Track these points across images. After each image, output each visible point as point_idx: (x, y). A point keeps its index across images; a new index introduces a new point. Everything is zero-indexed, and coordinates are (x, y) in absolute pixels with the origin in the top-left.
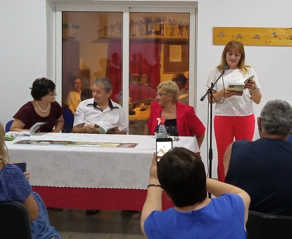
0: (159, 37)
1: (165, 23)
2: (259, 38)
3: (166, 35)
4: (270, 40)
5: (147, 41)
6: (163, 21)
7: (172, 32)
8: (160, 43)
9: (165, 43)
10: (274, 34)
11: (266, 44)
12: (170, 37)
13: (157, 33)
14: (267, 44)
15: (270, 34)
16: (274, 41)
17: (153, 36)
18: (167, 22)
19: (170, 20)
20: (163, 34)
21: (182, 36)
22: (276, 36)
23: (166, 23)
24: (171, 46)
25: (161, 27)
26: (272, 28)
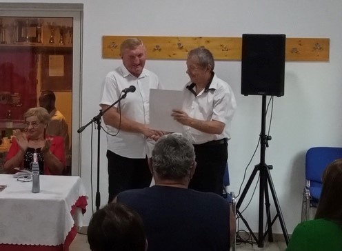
1: (42, 27)
3: (44, 41)
4: (175, 53)
5: (20, 50)
7: (52, 39)
8: (37, 53)
10: (179, 44)
12: (50, 45)
13: (34, 40)
14: (171, 57)
15: (175, 45)
16: (180, 53)
17: (28, 44)
19: (49, 24)
20: (40, 42)
21: (64, 44)
22: (181, 48)
24: (50, 56)
25: (38, 32)
26: (177, 38)
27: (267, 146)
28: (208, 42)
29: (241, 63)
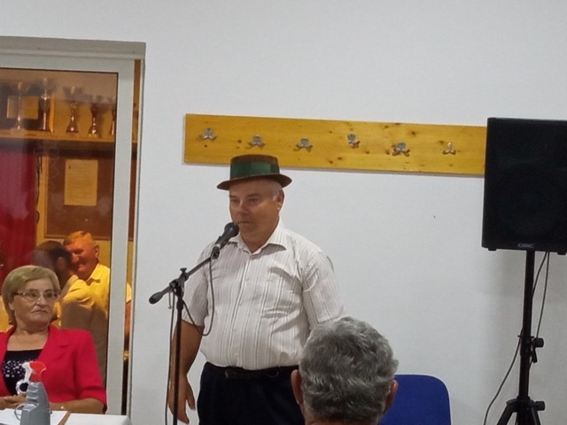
0: (38, 135)
1: (53, 97)
2: (309, 148)
3: (55, 131)
4: (341, 155)
6: (50, 93)
7: (74, 124)
8: (40, 153)
9: (52, 153)
10: (352, 137)
11: (329, 165)
12: (68, 138)
13: (33, 125)
14: (333, 165)
15: (341, 138)
16: (352, 156)
17: (19, 133)
18: (59, 95)
19: (67, 91)
20: (48, 130)
21: (100, 137)
22: (356, 145)
23: (56, 98)
24: (68, 162)
25: (43, 109)
26: (348, 123)
27: (535, 360)
28: (413, 133)
29: (482, 181)
